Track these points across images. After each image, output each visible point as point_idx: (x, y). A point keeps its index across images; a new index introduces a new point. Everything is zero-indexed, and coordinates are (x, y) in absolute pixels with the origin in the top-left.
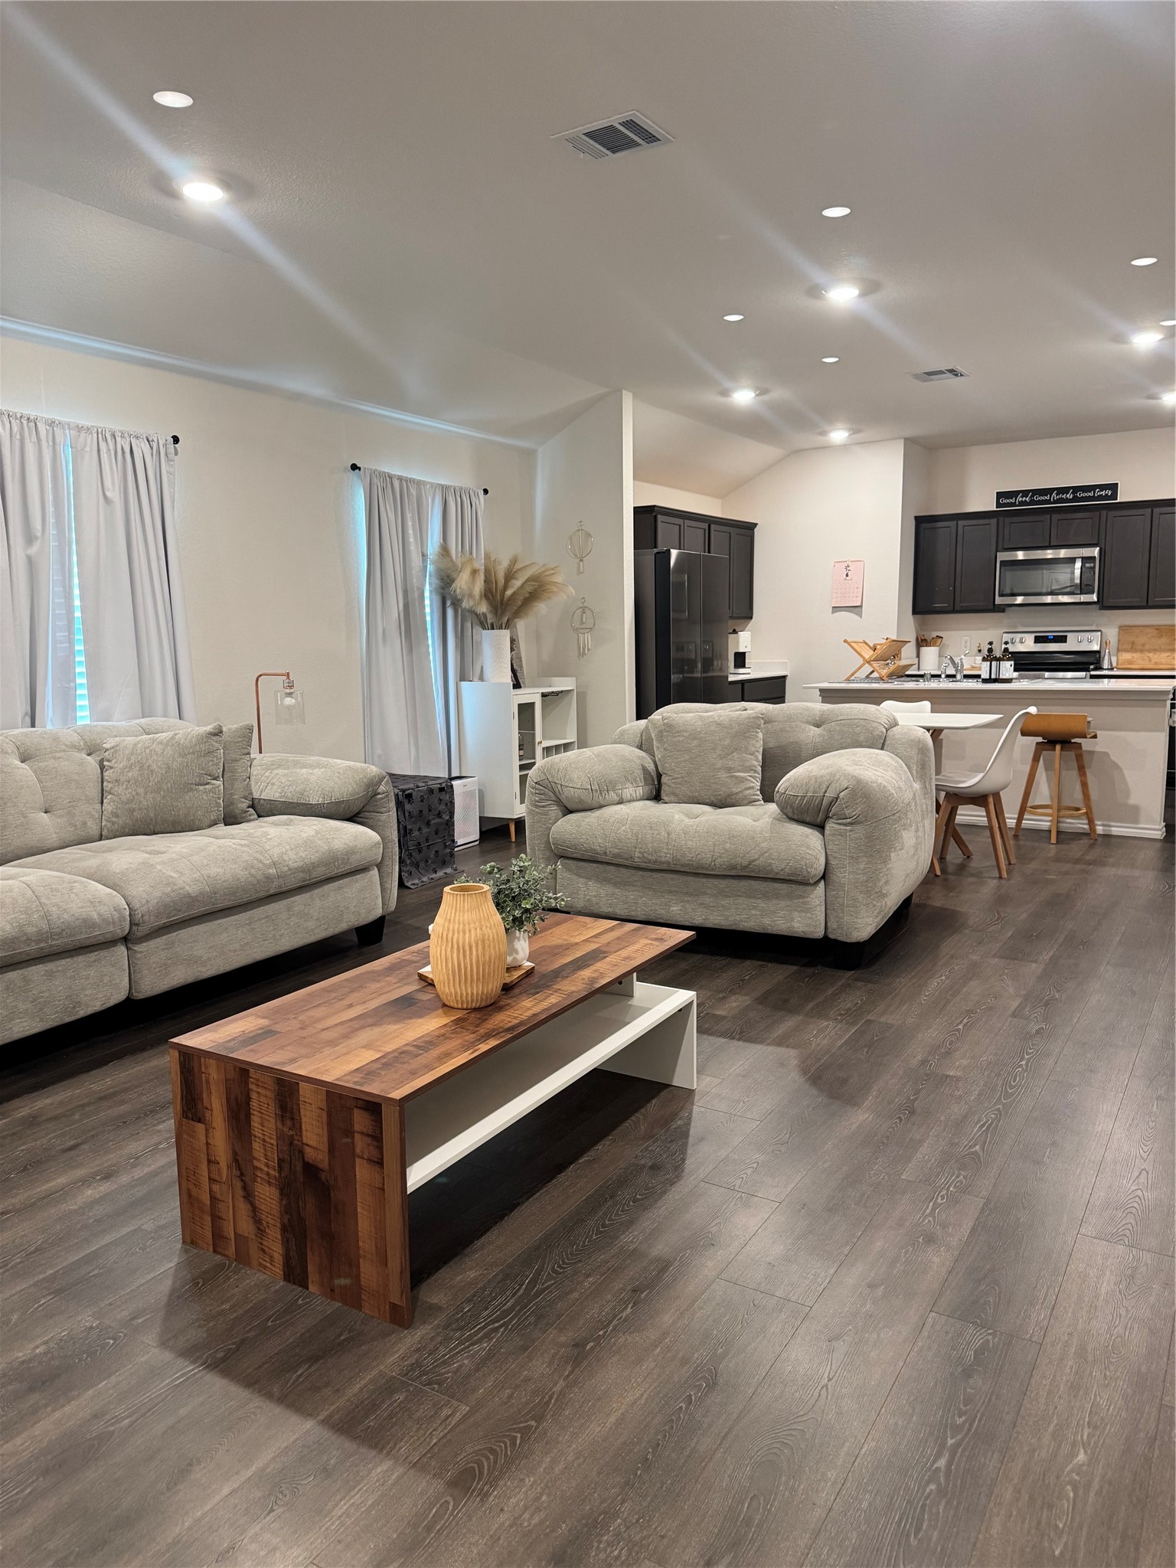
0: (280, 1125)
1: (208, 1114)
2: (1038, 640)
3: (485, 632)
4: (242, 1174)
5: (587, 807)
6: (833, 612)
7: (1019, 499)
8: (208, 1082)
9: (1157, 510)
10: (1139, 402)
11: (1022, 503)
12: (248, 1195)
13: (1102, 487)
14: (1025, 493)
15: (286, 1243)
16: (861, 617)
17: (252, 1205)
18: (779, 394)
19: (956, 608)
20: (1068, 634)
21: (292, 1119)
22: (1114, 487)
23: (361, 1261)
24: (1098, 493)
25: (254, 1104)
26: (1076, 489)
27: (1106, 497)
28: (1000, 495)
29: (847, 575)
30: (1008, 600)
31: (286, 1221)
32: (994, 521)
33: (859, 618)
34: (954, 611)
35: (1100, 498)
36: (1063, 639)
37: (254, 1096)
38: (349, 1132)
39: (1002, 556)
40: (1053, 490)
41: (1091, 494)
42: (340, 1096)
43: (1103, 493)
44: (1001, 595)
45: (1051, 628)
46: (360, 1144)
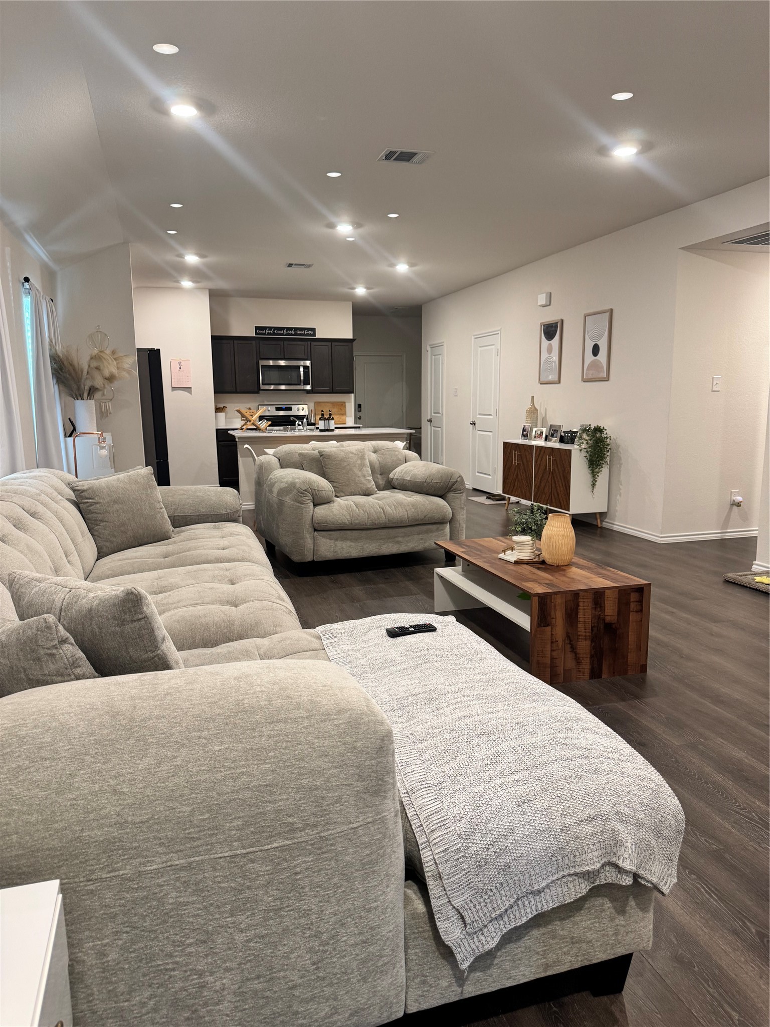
0: (593, 612)
1: (553, 621)
2: (278, 409)
3: (79, 403)
4: (571, 641)
5: (326, 502)
6: (172, 391)
7: (267, 331)
8: (555, 606)
9: (333, 343)
10: (346, 290)
11: (269, 334)
12: (573, 649)
13: (309, 329)
14: (270, 328)
15: (592, 663)
16: (191, 394)
17: (576, 654)
18: (212, 259)
19: (238, 390)
20: (292, 406)
21: (601, 607)
22: (314, 330)
23: (629, 654)
24: (307, 332)
25: (581, 607)
26: (296, 329)
27: (310, 335)
28: (257, 328)
29: (180, 368)
30: (266, 387)
31: (593, 653)
32: (254, 342)
33: (189, 394)
34: (236, 392)
35: (308, 335)
36: (290, 409)
37: (581, 604)
38: (628, 604)
39: (263, 363)
40: (267, 327)
41: (303, 332)
42: (625, 590)
43: (309, 332)
44: (263, 384)
45: (283, 403)
46: (633, 606)
